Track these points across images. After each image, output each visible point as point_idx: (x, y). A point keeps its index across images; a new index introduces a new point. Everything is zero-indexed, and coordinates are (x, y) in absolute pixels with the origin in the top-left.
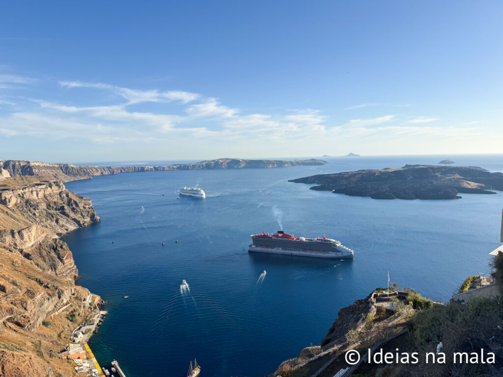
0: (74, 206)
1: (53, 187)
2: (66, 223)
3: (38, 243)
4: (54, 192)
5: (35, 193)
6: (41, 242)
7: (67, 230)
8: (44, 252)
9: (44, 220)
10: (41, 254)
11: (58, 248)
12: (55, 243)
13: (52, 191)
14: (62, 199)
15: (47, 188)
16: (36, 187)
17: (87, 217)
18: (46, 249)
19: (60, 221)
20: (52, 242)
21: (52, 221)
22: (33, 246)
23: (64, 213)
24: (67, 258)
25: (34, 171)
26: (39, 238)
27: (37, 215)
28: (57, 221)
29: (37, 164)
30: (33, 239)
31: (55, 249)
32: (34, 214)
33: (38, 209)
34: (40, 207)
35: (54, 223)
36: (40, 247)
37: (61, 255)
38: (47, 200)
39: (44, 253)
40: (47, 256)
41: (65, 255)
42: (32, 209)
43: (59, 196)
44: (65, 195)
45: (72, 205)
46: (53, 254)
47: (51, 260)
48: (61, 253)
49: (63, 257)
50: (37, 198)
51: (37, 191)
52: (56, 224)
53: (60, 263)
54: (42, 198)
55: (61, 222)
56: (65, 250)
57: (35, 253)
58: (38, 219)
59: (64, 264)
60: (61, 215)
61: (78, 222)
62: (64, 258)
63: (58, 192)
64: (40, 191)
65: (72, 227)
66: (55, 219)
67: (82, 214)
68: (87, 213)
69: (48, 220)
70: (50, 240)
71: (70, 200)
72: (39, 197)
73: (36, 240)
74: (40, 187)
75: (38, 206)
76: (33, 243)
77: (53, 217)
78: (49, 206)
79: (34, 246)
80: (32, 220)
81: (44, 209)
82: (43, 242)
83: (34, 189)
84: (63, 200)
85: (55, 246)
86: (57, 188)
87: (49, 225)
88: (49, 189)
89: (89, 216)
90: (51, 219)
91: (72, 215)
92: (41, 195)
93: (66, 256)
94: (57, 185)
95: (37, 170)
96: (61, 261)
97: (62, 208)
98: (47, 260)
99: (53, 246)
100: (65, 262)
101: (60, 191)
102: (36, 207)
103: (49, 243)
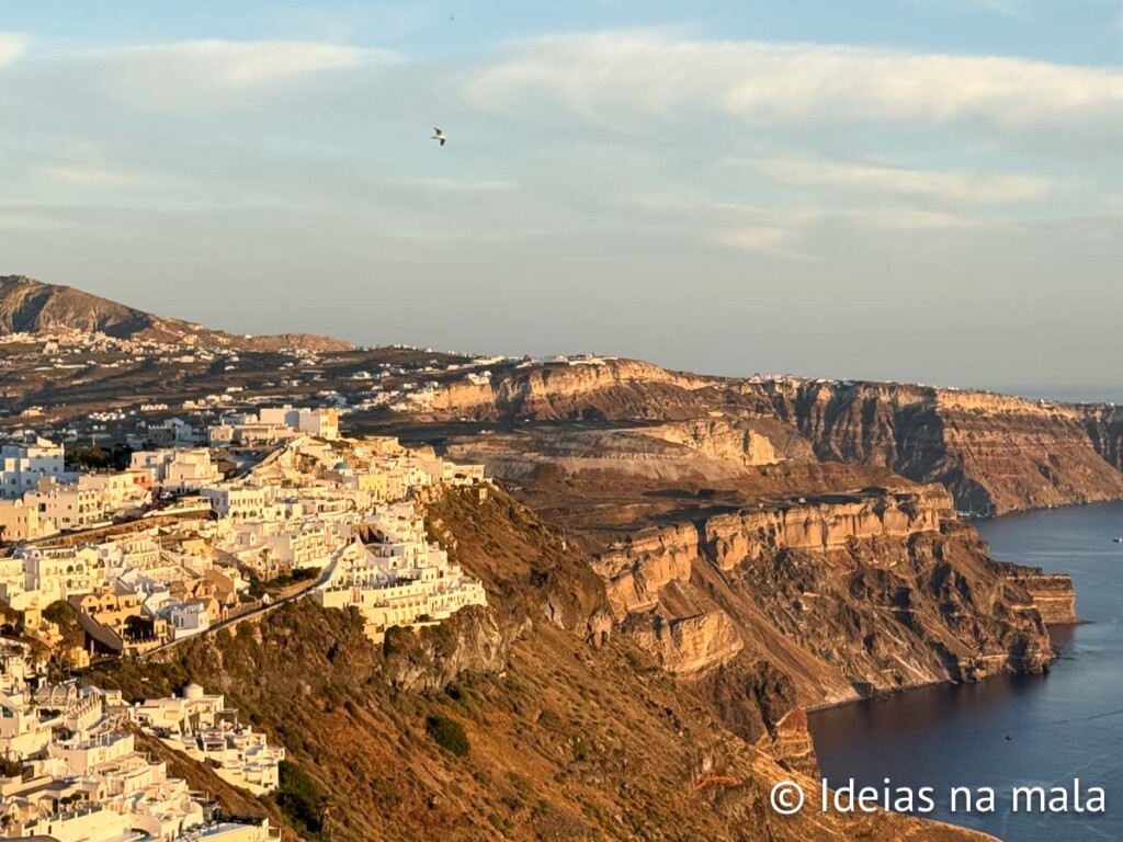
0: (955, 597)
1: (887, 516)
2: (906, 658)
3: (717, 665)
4: (892, 532)
5: (815, 530)
6: (725, 662)
7: (899, 680)
8: (726, 691)
9: (824, 630)
10: (717, 694)
11: (767, 691)
12: (762, 674)
13: (885, 529)
14: (916, 565)
15: (867, 514)
16: (824, 507)
17: (997, 649)
18: (734, 684)
19: (879, 643)
20: (755, 671)
21: (852, 639)
22: (701, 670)
23: (906, 619)
24: (786, 725)
25: (947, 438)
26: (720, 654)
27: (804, 608)
28: (869, 642)
29: (970, 404)
30: (705, 652)
31: (760, 693)
32: (797, 606)
33: (811, 590)
34: (821, 584)
35: (857, 649)
36: (717, 678)
37: (772, 714)
38: (858, 560)
39: (726, 696)
40: (731, 705)
41: (783, 713)
42: (791, 586)
43: (906, 551)
44: (928, 551)
45: (947, 591)
46: (751, 705)
47: (740, 717)
48: (772, 707)
49: (776, 720)
50: (821, 549)
51: (823, 522)
52: (863, 653)
53: (766, 735)
54: (838, 552)
55: (883, 651)
56: (786, 701)
57: (704, 691)
58: (803, 625)
59: (774, 739)
60: (896, 624)
61: (950, 660)
62: (779, 724)
63: (906, 534)
64: (834, 524)
65: (921, 674)
66: (864, 632)
67: (976, 631)
68: (999, 632)
69: (837, 632)
70: (751, 665)
71: (942, 571)
72: (830, 548)
73: (714, 657)
74: (840, 510)
75: (812, 578)
76: (702, 662)
77: (857, 624)
78: (856, 583)
79: (705, 673)
80: (782, 624)
81: (833, 593)
82: (731, 664)
83: (813, 514)
84: (917, 570)
85: (761, 684)
86: (901, 518)
87: (840, 651)
88: (873, 519)
89: (1007, 644)
90: (848, 630)
91: (937, 629)
92: (837, 539)
93: (784, 719)
94: (902, 509)
95: (964, 432)
96: (770, 728)
97: (903, 598)
98: (728, 716)
99: (757, 682)
100: (781, 734)
101: (911, 531)
102: (806, 580)
103: (745, 672)
